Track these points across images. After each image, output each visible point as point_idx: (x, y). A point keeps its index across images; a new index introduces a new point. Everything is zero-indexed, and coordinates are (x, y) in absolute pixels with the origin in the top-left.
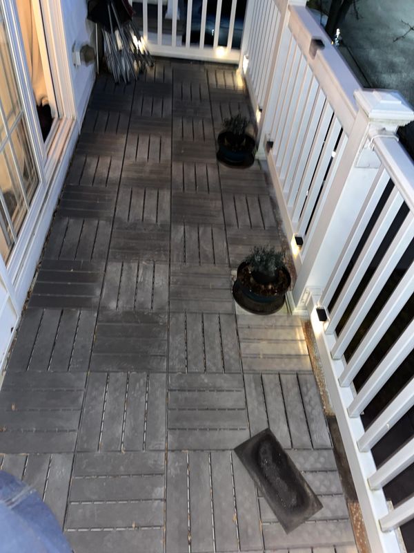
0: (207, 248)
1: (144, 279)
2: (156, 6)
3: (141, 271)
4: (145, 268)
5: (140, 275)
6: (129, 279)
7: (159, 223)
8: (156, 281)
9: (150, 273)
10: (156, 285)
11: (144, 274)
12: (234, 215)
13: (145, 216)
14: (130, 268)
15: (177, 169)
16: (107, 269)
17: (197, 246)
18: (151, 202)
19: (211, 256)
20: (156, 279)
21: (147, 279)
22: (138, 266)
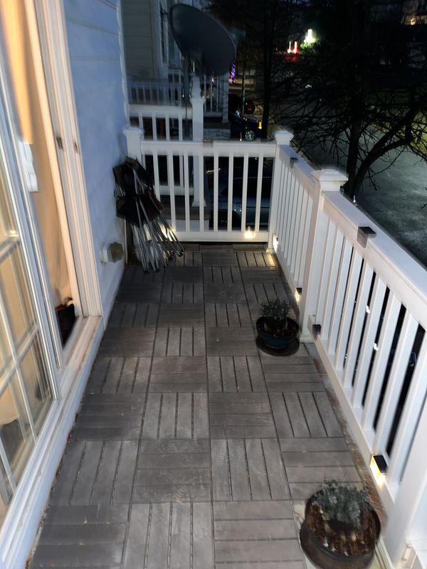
0: (258, 471)
1: (179, 530)
2: (183, 197)
3: (175, 516)
4: (181, 511)
5: (174, 523)
6: (160, 531)
7: (195, 439)
8: (195, 533)
9: (186, 519)
10: (195, 540)
11: (179, 521)
12: (286, 418)
13: (178, 429)
14: (161, 511)
15: (213, 363)
16: (132, 517)
17: (245, 467)
18: (185, 409)
19: (264, 483)
20: (195, 529)
21: (182, 529)
22: (171, 507)
